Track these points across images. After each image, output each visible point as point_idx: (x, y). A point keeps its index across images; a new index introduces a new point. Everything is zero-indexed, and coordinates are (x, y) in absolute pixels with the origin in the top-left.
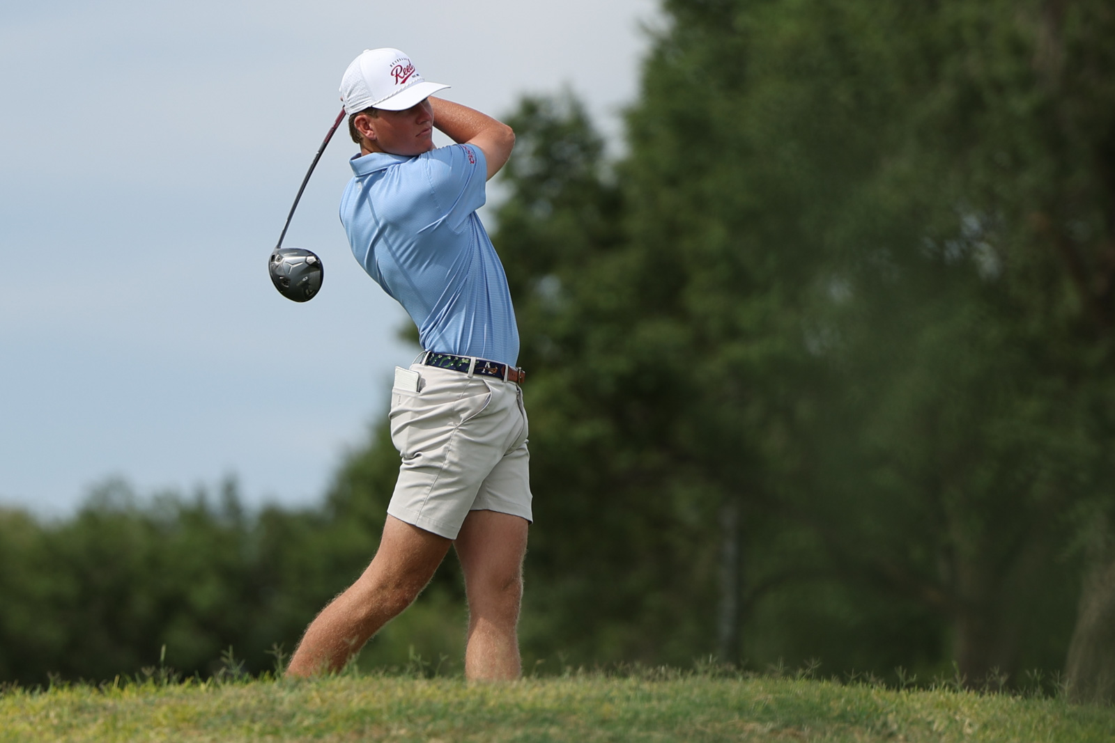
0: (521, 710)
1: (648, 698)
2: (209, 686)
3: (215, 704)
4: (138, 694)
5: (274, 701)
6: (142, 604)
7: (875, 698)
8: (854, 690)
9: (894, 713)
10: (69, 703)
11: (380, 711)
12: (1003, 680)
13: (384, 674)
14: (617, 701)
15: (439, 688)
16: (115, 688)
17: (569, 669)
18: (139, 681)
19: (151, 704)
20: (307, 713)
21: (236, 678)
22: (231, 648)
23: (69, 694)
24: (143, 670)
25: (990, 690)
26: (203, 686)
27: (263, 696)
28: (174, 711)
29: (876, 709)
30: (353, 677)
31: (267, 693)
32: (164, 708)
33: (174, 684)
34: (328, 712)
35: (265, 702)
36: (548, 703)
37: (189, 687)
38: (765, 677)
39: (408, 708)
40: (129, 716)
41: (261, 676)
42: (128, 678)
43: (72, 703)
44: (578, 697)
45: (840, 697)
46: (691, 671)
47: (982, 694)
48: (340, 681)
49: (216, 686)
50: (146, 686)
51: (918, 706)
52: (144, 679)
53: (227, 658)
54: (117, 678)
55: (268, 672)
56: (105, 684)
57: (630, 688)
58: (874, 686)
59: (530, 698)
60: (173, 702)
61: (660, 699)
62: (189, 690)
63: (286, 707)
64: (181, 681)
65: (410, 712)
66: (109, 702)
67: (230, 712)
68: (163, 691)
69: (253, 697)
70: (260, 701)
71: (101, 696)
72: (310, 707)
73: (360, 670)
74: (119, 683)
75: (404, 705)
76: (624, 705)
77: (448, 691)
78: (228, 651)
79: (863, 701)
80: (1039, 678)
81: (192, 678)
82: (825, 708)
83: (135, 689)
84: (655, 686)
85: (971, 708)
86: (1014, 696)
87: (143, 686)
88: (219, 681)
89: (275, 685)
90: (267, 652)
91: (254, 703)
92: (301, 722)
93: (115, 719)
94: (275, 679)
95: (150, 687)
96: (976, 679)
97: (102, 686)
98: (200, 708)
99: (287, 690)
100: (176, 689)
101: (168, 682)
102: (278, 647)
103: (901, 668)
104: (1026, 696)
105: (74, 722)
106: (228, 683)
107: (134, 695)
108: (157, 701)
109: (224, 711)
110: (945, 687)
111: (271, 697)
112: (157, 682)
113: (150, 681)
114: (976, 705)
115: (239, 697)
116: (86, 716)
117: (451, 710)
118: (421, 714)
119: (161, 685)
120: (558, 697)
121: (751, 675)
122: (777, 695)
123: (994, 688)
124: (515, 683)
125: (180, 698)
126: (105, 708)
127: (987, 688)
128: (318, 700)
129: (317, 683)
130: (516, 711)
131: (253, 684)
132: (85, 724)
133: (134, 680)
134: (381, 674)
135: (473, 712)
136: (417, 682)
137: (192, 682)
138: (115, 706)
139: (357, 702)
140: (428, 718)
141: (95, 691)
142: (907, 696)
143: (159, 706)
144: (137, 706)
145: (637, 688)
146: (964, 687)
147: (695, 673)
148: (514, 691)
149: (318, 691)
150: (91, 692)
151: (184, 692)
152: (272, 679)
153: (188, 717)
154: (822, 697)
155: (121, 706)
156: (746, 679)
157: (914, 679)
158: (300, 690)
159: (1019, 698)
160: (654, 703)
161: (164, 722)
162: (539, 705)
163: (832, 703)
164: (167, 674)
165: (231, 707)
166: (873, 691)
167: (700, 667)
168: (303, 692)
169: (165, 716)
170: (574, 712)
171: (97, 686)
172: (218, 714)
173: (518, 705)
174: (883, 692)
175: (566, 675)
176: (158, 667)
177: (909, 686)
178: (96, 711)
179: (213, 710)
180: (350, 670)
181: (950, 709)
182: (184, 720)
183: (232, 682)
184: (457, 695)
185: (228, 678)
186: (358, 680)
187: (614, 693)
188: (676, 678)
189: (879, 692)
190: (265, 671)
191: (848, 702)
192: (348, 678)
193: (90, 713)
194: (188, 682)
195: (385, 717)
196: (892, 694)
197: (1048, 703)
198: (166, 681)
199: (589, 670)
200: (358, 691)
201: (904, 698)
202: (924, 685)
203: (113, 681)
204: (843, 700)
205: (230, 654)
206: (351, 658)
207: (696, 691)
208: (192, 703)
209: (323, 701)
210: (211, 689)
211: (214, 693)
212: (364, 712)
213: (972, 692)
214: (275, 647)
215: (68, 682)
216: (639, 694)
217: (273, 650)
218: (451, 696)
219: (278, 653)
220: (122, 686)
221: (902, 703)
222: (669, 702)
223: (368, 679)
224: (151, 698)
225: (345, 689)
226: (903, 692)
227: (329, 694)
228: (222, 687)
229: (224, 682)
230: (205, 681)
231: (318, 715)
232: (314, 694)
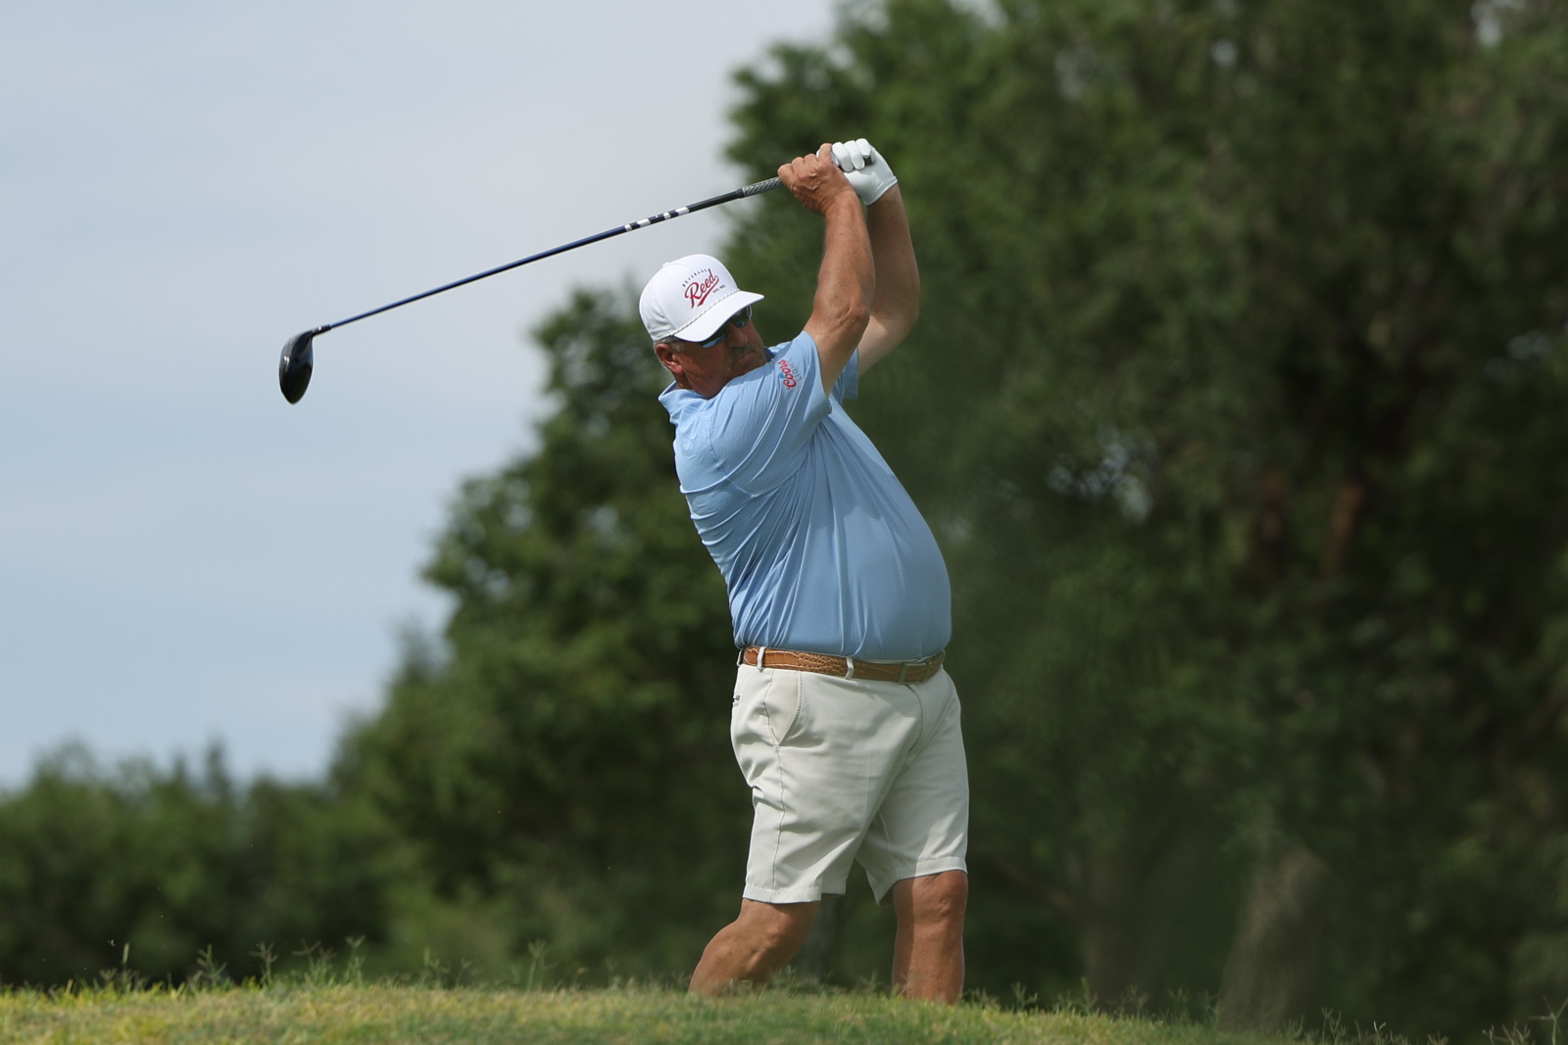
0: (558, 1028)
1: (714, 1017)
2: (181, 993)
3: (188, 1015)
4: (95, 1002)
5: (259, 1013)
6: (106, 896)
7: (987, 1020)
8: (961, 1011)
9: (1010, 1039)
10: (11, 1011)
11: (388, 1027)
12: (1141, 1001)
13: (394, 984)
14: (675, 1020)
15: (459, 1001)
16: (67, 994)
17: (617, 979)
18: (96, 986)
19: (111, 1014)
20: (300, 1028)
21: (214, 984)
22: (210, 948)
23: (11, 1001)
24: (102, 973)
25: (1126, 1013)
26: (174, 994)
27: (246, 1006)
28: (139, 1024)
29: (988, 1035)
30: (356, 986)
31: (251, 1004)
32: (127, 1020)
33: (139, 991)
34: (325, 1028)
35: (248, 1014)
36: (592, 1021)
37: (156, 994)
38: (853, 992)
39: (421, 1025)
40: (83, 1028)
41: (244, 983)
42: (83, 982)
43: (15, 1012)
44: (628, 1014)
45: (944, 1019)
46: (765, 985)
47: (1116, 1018)
48: (340, 990)
49: (190, 993)
50: (105, 992)
51: (1038, 1031)
52: (102, 984)
53: (204, 959)
54: (70, 983)
55: (253, 978)
56: (55, 989)
57: (691, 1004)
58: (986, 1006)
59: (569, 1015)
60: (137, 1012)
61: (727, 1018)
62: (157, 999)
63: (274, 1020)
64: (148, 987)
65: (425, 1028)
66: (58, 1010)
67: (205, 1026)
68: (125, 999)
69: (234, 1008)
70: (243, 1013)
71: (50, 1003)
72: (302, 1021)
73: (365, 977)
74: (72, 989)
75: (417, 1020)
76: (684, 1025)
77: (470, 1005)
78: (206, 951)
79: (973, 1024)
80: (1185, 1000)
81: (161, 984)
82: (926, 1032)
83: (92, 995)
84: (722, 1002)
85: (1102, 1034)
86: (1154, 1020)
87: (100, 993)
88: (194, 988)
89: (261, 994)
90: (254, 954)
91: (235, 1015)
92: (292, 1039)
93: (67, 1031)
94: (261, 986)
95: (110, 993)
96: (1110, 1002)
97: (51, 991)
98: (170, 1020)
99: (276, 999)
100: (141, 997)
101: (132, 989)
102: (267, 948)
103: (1018, 985)
104: (1169, 1021)
105: (17, 1035)
106: (204, 990)
107: (90, 1003)
108: (118, 1011)
109: (199, 1024)
110: (1071, 1009)
111: (257, 1008)
112: (118, 988)
113: (110, 986)
114: (1108, 1032)
115: (217, 1008)
116: (31, 1027)
117: (474, 1027)
118: (437, 1032)
119: (123, 992)
120: (603, 1014)
121: (835, 989)
122: (867, 1015)
123: (1130, 1010)
124: (552, 996)
125: (146, 1008)
126: (54, 1019)
127: (1122, 1010)
128: (313, 1013)
129: (313, 993)
130: (552, 1030)
131: (235, 992)
132: (30, 1037)
133: (90, 985)
134: (389, 982)
135: (502, 1030)
136: (433, 993)
137: (161, 988)
138: (66, 1016)
139: (360, 1016)
140: (446, 1036)
141: (43, 997)
142: (1026, 1019)
143: (120, 1017)
144: (93, 1016)
145: (699, 1004)
146: (1093, 1009)
147: (770, 987)
148: (550, 1005)
149: (313, 1001)
150: (39, 998)
151: (151, 1000)
152: (258, 987)
153: (155, 1030)
154: (922, 1019)
155: (74, 1016)
156: (830, 994)
157: (1034, 999)
158: (291, 1000)
159: (1160, 1023)
160: (720, 1022)
161: (126, 1036)
162: (580, 1024)
163: (934, 1026)
164: (130, 978)
165: (208, 1019)
166: (985, 1013)
167: (777, 980)
168: (295, 1003)
169: (128, 1029)
170: (622, 1032)
171: (46, 991)
172: (191, 1027)
173: (554, 1023)
174: (996, 1014)
175: (614, 987)
176: (120, 971)
177: (1028, 1008)
178: (44, 1022)
179: (186, 1022)
180: (353, 977)
181: (1076, 1036)
182: (150, 1034)
183: (210, 989)
184: (481, 1010)
185: (205, 983)
186: (361, 989)
187: (672, 1010)
188: (748, 992)
189: (992, 1014)
190: (250, 976)
191: (954, 1025)
192: (349, 987)
193: (36, 1024)
194: (155, 988)
195: (394, 1035)
196: (1008, 1016)
197: (1196, 1031)
198: (129, 986)
199: (642, 981)
200: (361, 1002)
201: (1023, 1021)
202: (1045, 1006)
203: (66, 986)
204: (948, 1023)
205: (208, 956)
206: (353, 963)
207: (771, 1009)
208: (160, 1013)
209: (319, 1014)
210: (184, 997)
211: (187, 1002)
212: (368, 1028)
213: (1104, 1016)
214: (263, 947)
215: (11, 986)
216: (702, 1011)
217: (259, 950)
218: (474, 1010)
219: (267, 955)
220: (76, 992)
221: (1019, 1028)
222: (738, 1021)
223: (374, 989)
224: (111, 1007)
225: (345, 1000)
226: (1021, 1014)
227: (326, 1006)
228: (197, 994)
229: (200, 989)
230: (176, 987)
231: (313, 1031)
232: (308, 1005)
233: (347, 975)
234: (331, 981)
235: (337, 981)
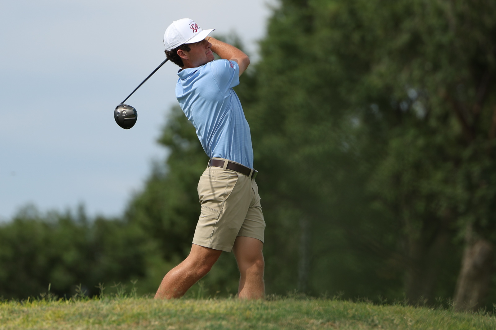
0: (209, 313)
1: (266, 308)
2: (70, 302)
3: (73, 310)
4: (38, 305)
5: (99, 309)
7: (368, 308)
8: (359, 305)
9: (377, 316)
10: (7, 309)
11: (147, 314)
12: (425, 301)
13: (148, 297)
14: (253, 310)
15: (173, 303)
16: (28, 302)
17: (231, 295)
18: (39, 299)
19: (44, 310)
20: (114, 314)
21: (82, 298)
23: (7, 305)
24: (41, 295)
25: (419, 306)
26: (67, 302)
27: (94, 306)
28: (54, 313)
29: (369, 314)
30: (134, 298)
31: (96, 305)
32: (50, 312)
33: (55, 301)
34: (123, 314)
35: (95, 309)
36: (222, 311)
37: (61, 302)
38: (319, 299)
39: (159, 312)
40: (34, 315)
41: (93, 297)
42: (34, 298)
43: (9, 309)
44: (235, 308)
45: (352, 308)
46: (286, 297)
47: (416, 308)
48: (129, 300)
49: (73, 302)
50: (42, 302)
51: (387, 312)
52: (41, 298)
53: (78, 289)
54: (29, 298)
55: (96, 296)
56: (23, 301)
57: (259, 304)
58: (368, 303)
59: (213, 308)
60: (54, 309)
61: (272, 309)
62: (61, 304)
63: (104, 312)
64: (58, 300)
65: (160, 314)
66: (25, 309)
67: (79, 314)
68: (49, 304)
69: (90, 307)
70: (93, 309)
71: (21, 306)
72: (115, 312)
73: (138, 295)
75: (157, 311)
76: (256, 311)
77: (177, 305)
78: (79, 286)
79: (363, 310)
80: (441, 301)
81: (62, 298)
82: (346, 313)
83: (37, 303)
84: (270, 303)
85: (411, 313)
86: (430, 308)
87: (40, 302)
88: (75, 300)
89: (99, 302)
90: (96, 287)
91: (90, 310)
92: (111, 318)
93: (28, 316)
94: (100, 299)
95: (44, 302)
96: (414, 302)
97: (22, 301)
98: (66, 312)
99: (105, 304)
100: (55, 303)
101: (52, 300)
102: (101, 284)
103: (380, 295)
104: (435, 309)
105: (10, 318)
106: (79, 300)
107: (36, 306)
108: (47, 309)
109: (77, 313)
110: (399, 304)
111: (98, 307)
112: (47, 299)
113: (44, 300)
114: (413, 312)
115: (83, 307)
116: (15, 315)
117: (178, 313)
118: (164, 315)
119: (48, 301)
120: (226, 308)
121: (312, 298)
122: (324, 307)
123: (421, 305)
124: (207, 301)
125: (57, 307)
126: (23, 312)
127: (418, 305)
128: (119, 309)
129: (119, 301)
130: (207, 314)
131: (90, 301)
132: (14, 319)
133: (36, 299)
134: (147, 297)
135: (188, 314)
136: (163, 301)
137: (62, 300)
138: (28, 310)
139: (136, 309)
140: (168, 317)
141: (19, 304)
142: (383, 308)
143: (47, 311)
144: (38, 311)
145: (262, 304)
146: (407, 304)
147: (288, 297)
148: (206, 305)
149: (119, 304)
150: (17, 304)
151: (59, 305)
152: (98, 299)
153: (60, 315)
154: (344, 308)
155: (30, 310)
156: (310, 300)
157: (385, 301)
158: (111, 304)
159: (432, 309)
160: (270, 311)
161: (50, 318)
162: (217, 311)
163: (349, 311)
164: (51, 296)
165: (80, 311)
166: (367, 306)
167: (290, 295)
168: (112, 305)
169: (50, 315)
170: (233, 314)
171: (20, 301)
172: (74, 314)
173: (208, 311)
174: (372, 306)
175: (230, 298)
176: (47, 293)
177: (384, 304)
178: (19, 313)
179: (72, 313)
180: (133, 295)
181: (402, 314)
182: (59, 317)
183: (81, 300)
184: (181, 307)
185: (79, 298)
186: (136, 299)
187: (251, 306)
188: (279, 299)
189: (370, 306)
190: (95, 295)
191: (356, 310)
192: (132, 299)
193: (16, 313)
194: (60, 300)
195: (149, 316)
196: (376, 307)
197: (445, 312)
198: (50, 299)
200: (137, 304)
201: (382, 309)
202: (390, 303)
203: (27, 299)
204: (354, 310)
205: (80, 288)
206: (134, 290)
207: (288, 305)
208: (62, 309)
209: (121, 309)
210: (71, 303)
211: (72, 305)
212: (139, 314)
213: (411, 307)
215: (7, 300)
216: (263, 306)
217: (99, 286)
218: (178, 307)
219: (101, 287)
220: (31, 301)
221: (380, 311)
222: (276, 310)
223: (141, 299)
224: (44, 307)
225: (131, 303)
226: (381, 306)
227: (123, 306)
228: (76, 302)
229: (77, 300)
230: (68, 299)
231: (119, 315)
232: (117, 305)
233: (131, 294)
234: (125, 297)
235: (128, 296)
